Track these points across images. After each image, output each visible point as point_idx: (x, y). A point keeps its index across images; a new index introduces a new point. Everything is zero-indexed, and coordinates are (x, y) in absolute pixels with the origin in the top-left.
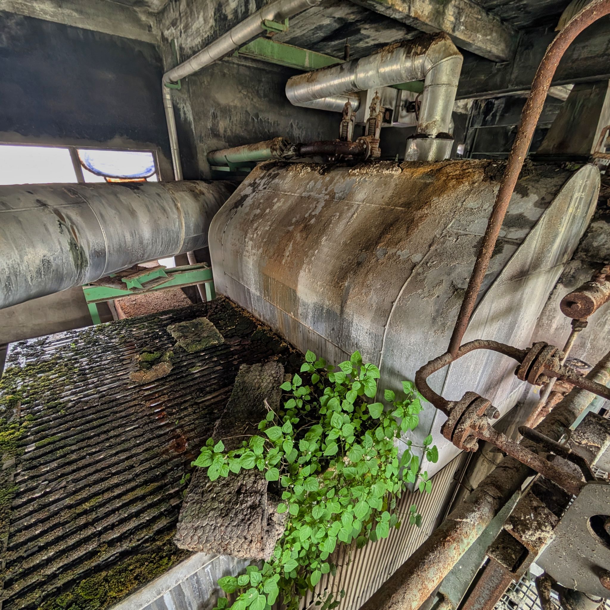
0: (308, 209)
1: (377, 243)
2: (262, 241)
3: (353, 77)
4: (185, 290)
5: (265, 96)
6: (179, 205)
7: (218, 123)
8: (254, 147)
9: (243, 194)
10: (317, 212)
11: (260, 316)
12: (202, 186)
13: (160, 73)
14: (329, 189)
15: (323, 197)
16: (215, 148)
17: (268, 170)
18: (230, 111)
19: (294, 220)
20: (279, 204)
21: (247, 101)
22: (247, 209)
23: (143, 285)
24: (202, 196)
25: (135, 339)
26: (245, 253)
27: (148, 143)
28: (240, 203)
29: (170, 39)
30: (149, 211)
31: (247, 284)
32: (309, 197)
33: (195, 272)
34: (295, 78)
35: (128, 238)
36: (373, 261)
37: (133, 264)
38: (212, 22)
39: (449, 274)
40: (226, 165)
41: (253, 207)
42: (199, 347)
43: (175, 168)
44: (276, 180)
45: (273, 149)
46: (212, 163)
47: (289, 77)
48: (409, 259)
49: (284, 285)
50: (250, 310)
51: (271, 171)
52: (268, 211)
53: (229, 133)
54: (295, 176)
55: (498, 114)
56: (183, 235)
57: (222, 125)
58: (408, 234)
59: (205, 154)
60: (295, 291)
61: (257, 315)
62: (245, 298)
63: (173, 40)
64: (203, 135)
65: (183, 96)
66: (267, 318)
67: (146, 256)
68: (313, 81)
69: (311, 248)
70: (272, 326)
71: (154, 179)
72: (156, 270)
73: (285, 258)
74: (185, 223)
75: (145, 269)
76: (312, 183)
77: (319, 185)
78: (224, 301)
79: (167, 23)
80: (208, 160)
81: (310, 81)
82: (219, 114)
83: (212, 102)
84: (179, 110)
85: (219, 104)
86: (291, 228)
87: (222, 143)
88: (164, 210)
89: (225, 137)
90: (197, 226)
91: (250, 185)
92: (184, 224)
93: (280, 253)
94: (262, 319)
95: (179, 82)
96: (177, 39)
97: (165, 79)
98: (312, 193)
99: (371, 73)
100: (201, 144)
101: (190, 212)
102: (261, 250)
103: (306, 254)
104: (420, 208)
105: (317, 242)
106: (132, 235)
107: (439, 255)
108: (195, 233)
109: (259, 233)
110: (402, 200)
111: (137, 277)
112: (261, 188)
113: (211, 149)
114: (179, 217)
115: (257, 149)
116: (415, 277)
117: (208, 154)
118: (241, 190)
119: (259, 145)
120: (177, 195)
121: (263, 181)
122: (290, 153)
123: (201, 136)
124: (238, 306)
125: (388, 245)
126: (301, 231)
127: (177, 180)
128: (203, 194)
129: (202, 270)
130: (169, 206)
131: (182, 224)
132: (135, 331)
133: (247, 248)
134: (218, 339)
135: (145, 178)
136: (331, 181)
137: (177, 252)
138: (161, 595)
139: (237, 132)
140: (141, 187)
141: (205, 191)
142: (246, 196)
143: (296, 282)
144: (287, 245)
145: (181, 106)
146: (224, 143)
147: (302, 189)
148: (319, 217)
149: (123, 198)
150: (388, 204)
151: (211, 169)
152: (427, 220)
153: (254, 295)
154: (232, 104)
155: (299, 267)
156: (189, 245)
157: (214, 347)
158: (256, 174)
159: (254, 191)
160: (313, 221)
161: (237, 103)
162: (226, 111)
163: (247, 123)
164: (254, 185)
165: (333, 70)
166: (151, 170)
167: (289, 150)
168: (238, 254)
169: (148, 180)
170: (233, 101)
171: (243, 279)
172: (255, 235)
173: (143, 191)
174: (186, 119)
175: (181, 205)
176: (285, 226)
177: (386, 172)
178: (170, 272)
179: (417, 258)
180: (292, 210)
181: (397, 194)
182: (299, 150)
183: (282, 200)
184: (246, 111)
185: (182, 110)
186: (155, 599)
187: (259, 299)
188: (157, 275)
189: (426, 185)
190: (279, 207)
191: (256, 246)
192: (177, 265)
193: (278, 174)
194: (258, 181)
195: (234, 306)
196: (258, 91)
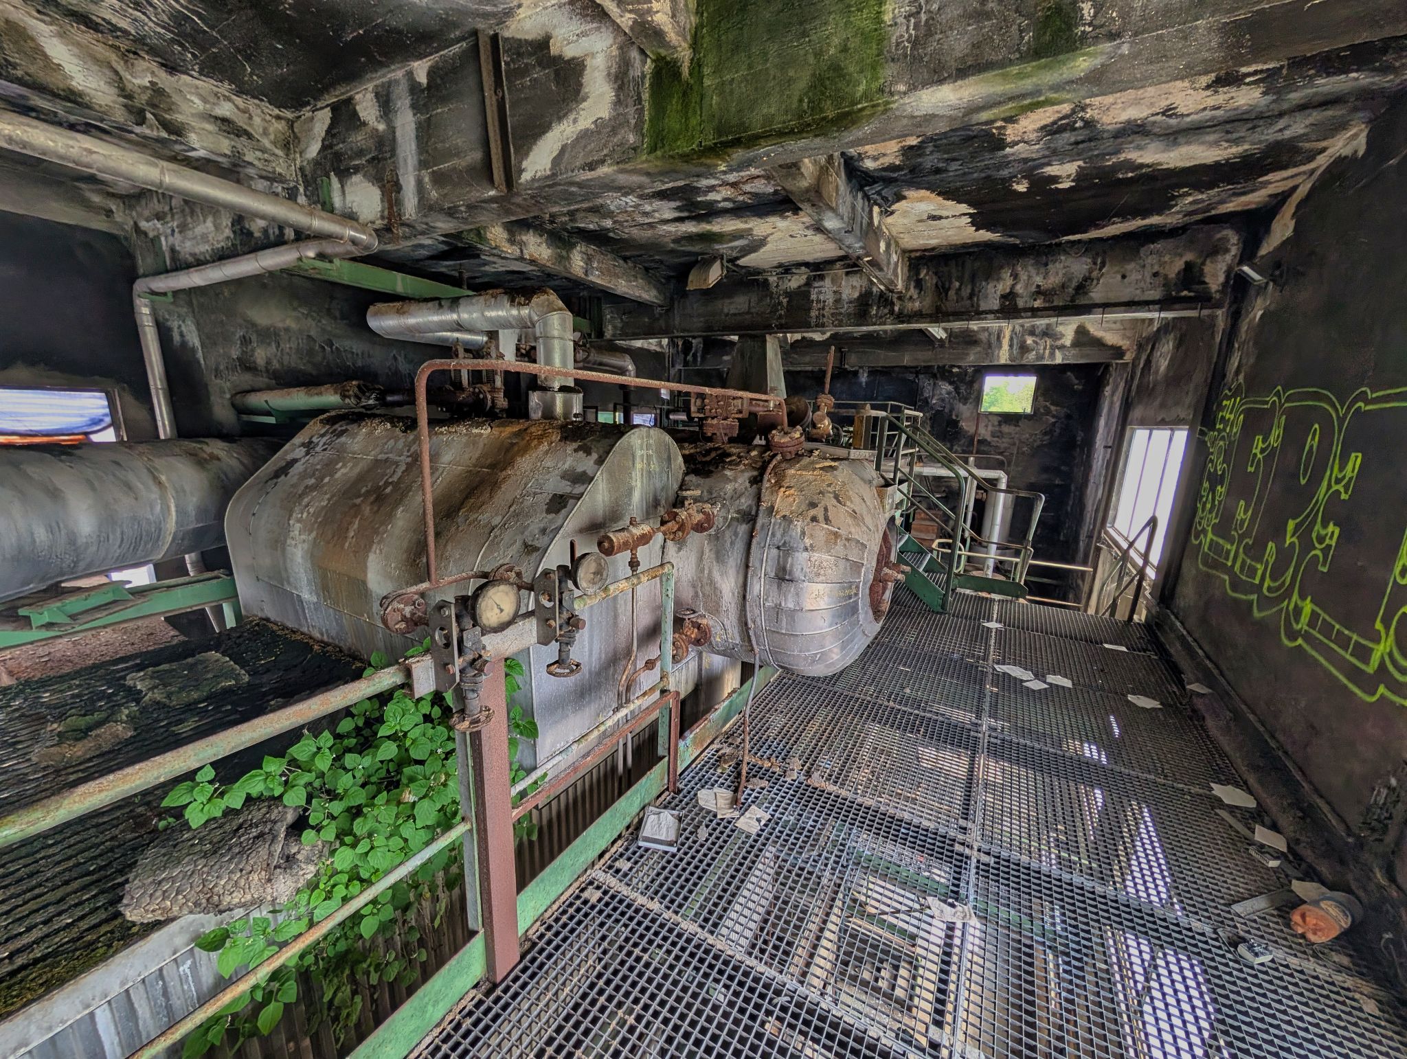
0: (384, 475)
1: (459, 509)
2: (316, 522)
3: (455, 316)
4: (174, 620)
5: (343, 317)
6: (163, 478)
7: (253, 350)
8: (314, 390)
9: (289, 457)
10: (395, 478)
11: (322, 634)
12: (216, 447)
13: (132, 276)
14: (412, 450)
15: (404, 459)
16: (248, 387)
17: (333, 424)
18: (276, 334)
19: (363, 490)
20: (343, 471)
21: (310, 322)
22: (295, 480)
23: (73, 617)
24: (215, 462)
25: (47, 708)
26: (289, 541)
27: (97, 378)
28: (284, 470)
29: (151, 235)
30: (93, 489)
31: (296, 588)
32: (387, 460)
33: (197, 586)
34: (380, 305)
35: (41, 535)
36: (453, 529)
37: (50, 582)
38: (228, 232)
39: (522, 533)
40: (268, 414)
41: (304, 476)
42: (195, 695)
43: (158, 418)
44: (343, 439)
45: (344, 396)
46: (241, 410)
47: (372, 303)
48: (489, 522)
49: (349, 577)
50: (305, 630)
51: (337, 426)
52: (327, 480)
53: (276, 365)
54: (371, 433)
55: (699, 355)
56: (171, 525)
57: (261, 355)
58: (491, 497)
59: (228, 396)
60: (364, 583)
61: (317, 635)
62: (296, 612)
63: (158, 237)
64: (222, 367)
65: (179, 309)
66: (333, 633)
67: (82, 565)
68: (404, 313)
69: (383, 523)
70: (342, 644)
71: (109, 436)
72: (105, 589)
73: (349, 540)
74: (177, 506)
75: (79, 589)
76: (392, 442)
77: (400, 444)
78: (258, 625)
79: (147, 213)
80: (233, 405)
81: (400, 312)
82: (254, 338)
83: (240, 321)
84: (170, 330)
85: (254, 325)
86: (358, 501)
87: (263, 380)
88: (129, 487)
89: (267, 371)
90: (202, 512)
91: (303, 445)
92: (173, 509)
93: (342, 533)
94: (325, 638)
95: (170, 295)
96: (166, 237)
97: (140, 286)
98: (390, 455)
99: (475, 315)
100: (218, 381)
101: (187, 488)
102: (314, 534)
103: (376, 532)
104: (505, 469)
105: (390, 516)
106: (50, 530)
107: (516, 515)
108: (198, 521)
109: (312, 510)
110: (489, 461)
111: (59, 604)
112: (318, 449)
113: (239, 389)
114: (163, 498)
115: (320, 394)
116: (493, 541)
117: (233, 396)
118: (286, 453)
119: (323, 389)
120: (159, 463)
121: (324, 439)
122: (371, 402)
123: (217, 370)
124: (285, 628)
125: (470, 510)
126: (372, 503)
127: (162, 437)
128: (219, 459)
129: (215, 581)
130: (140, 480)
131: (169, 507)
132: (46, 697)
133: (292, 534)
134: (237, 677)
135: (86, 434)
136: (414, 441)
137: (159, 556)
138: (92, 1008)
139: (293, 365)
140: (77, 452)
141: (222, 454)
142: (295, 461)
143: (364, 570)
144: (351, 523)
145: (174, 324)
146: (266, 380)
147: (378, 450)
148: (396, 485)
149: (31, 470)
150: (475, 466)
151: (239, 419)
152: (509, 482)
153: (308, 603)
154: (280, 325)
155: (367, 548)
156: (186, 542)
157: (227, 691)
158: (314, 429)
159: (307, 453)
160: (388, 490)
161: (291, 323)
162: (268, 335)
163: (311, 352)
164: (309, 446)
165: (430, 304)
166: (101, 421)
167: (369, 398)
168: (278, 543)
169: (95, 438)
170: (283, 321)
171: (289, 583)
172: (305, 515)
173: (80, 458)
174: (184, 344)
175: (168, 479)
176: (350, 498)
177: (475, 431)
178: (140, 592)
179: (496, 520)
180: (361, 478)
181: (484, 455)
182: (384, 399)
183: (350, 465)
184: (309, 336)
185: (176, 330)
186: (78, 1017)
187: (317, 607)
188: (109, 597)
189: (513, 445)
190: (344, 475)
191: (307, 529)
192: (158, 579)
193: (346, 430)
194: (315, 440)
195: (275, 628)
196: (329, 310)
